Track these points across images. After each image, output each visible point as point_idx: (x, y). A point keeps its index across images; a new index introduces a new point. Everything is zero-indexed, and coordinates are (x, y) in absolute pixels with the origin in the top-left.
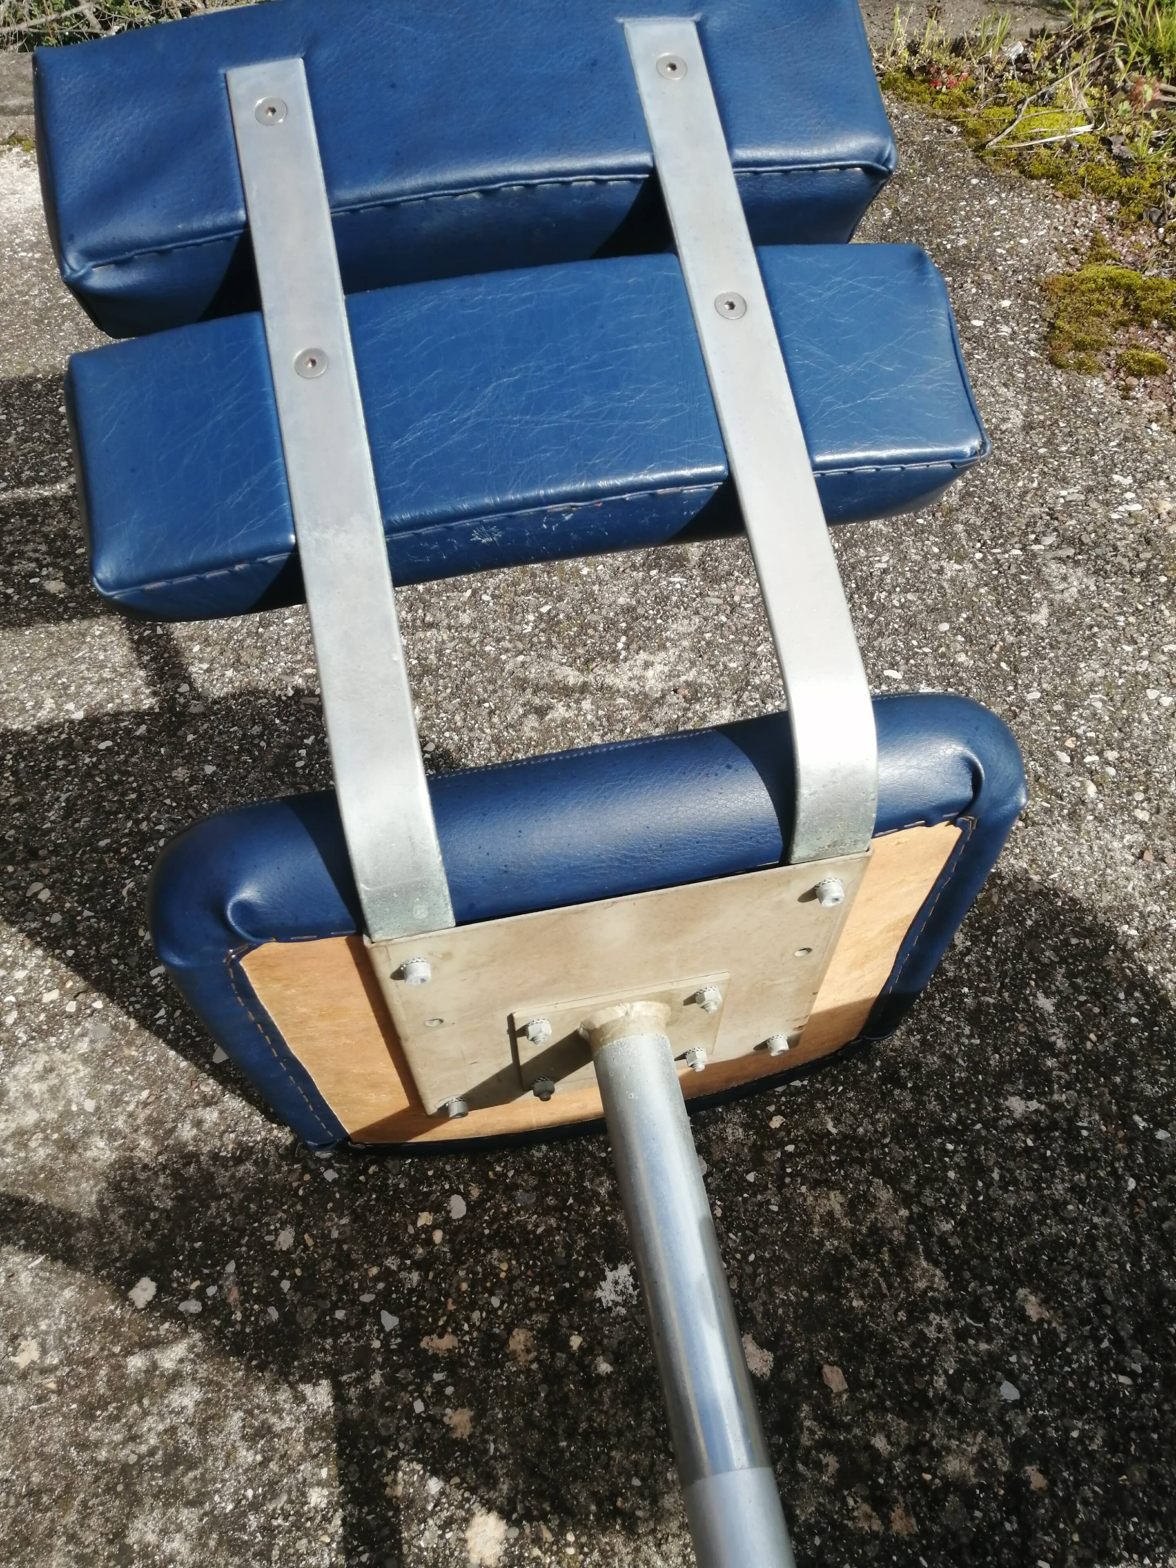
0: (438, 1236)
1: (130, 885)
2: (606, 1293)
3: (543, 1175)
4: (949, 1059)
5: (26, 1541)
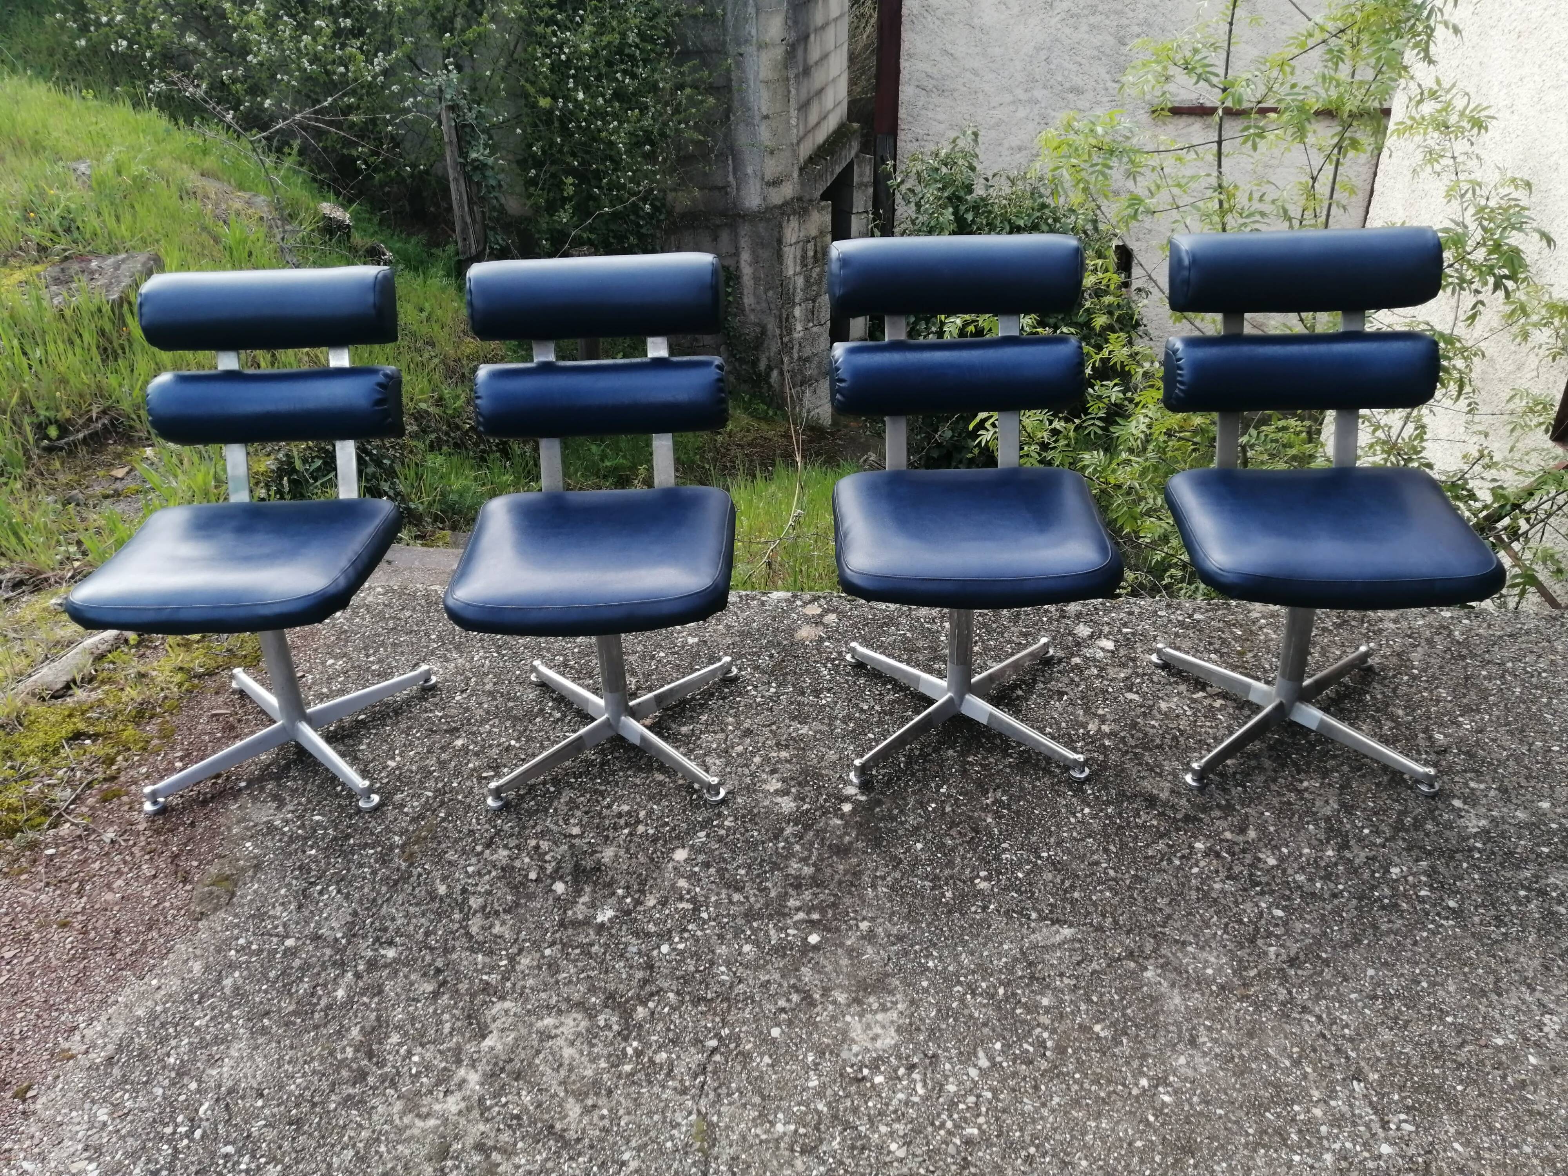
0: (677, 939)
1: (835, 1144)
2: (610, 913)
3: (622, 955)
4: (406, 977)
5: (854, 874)
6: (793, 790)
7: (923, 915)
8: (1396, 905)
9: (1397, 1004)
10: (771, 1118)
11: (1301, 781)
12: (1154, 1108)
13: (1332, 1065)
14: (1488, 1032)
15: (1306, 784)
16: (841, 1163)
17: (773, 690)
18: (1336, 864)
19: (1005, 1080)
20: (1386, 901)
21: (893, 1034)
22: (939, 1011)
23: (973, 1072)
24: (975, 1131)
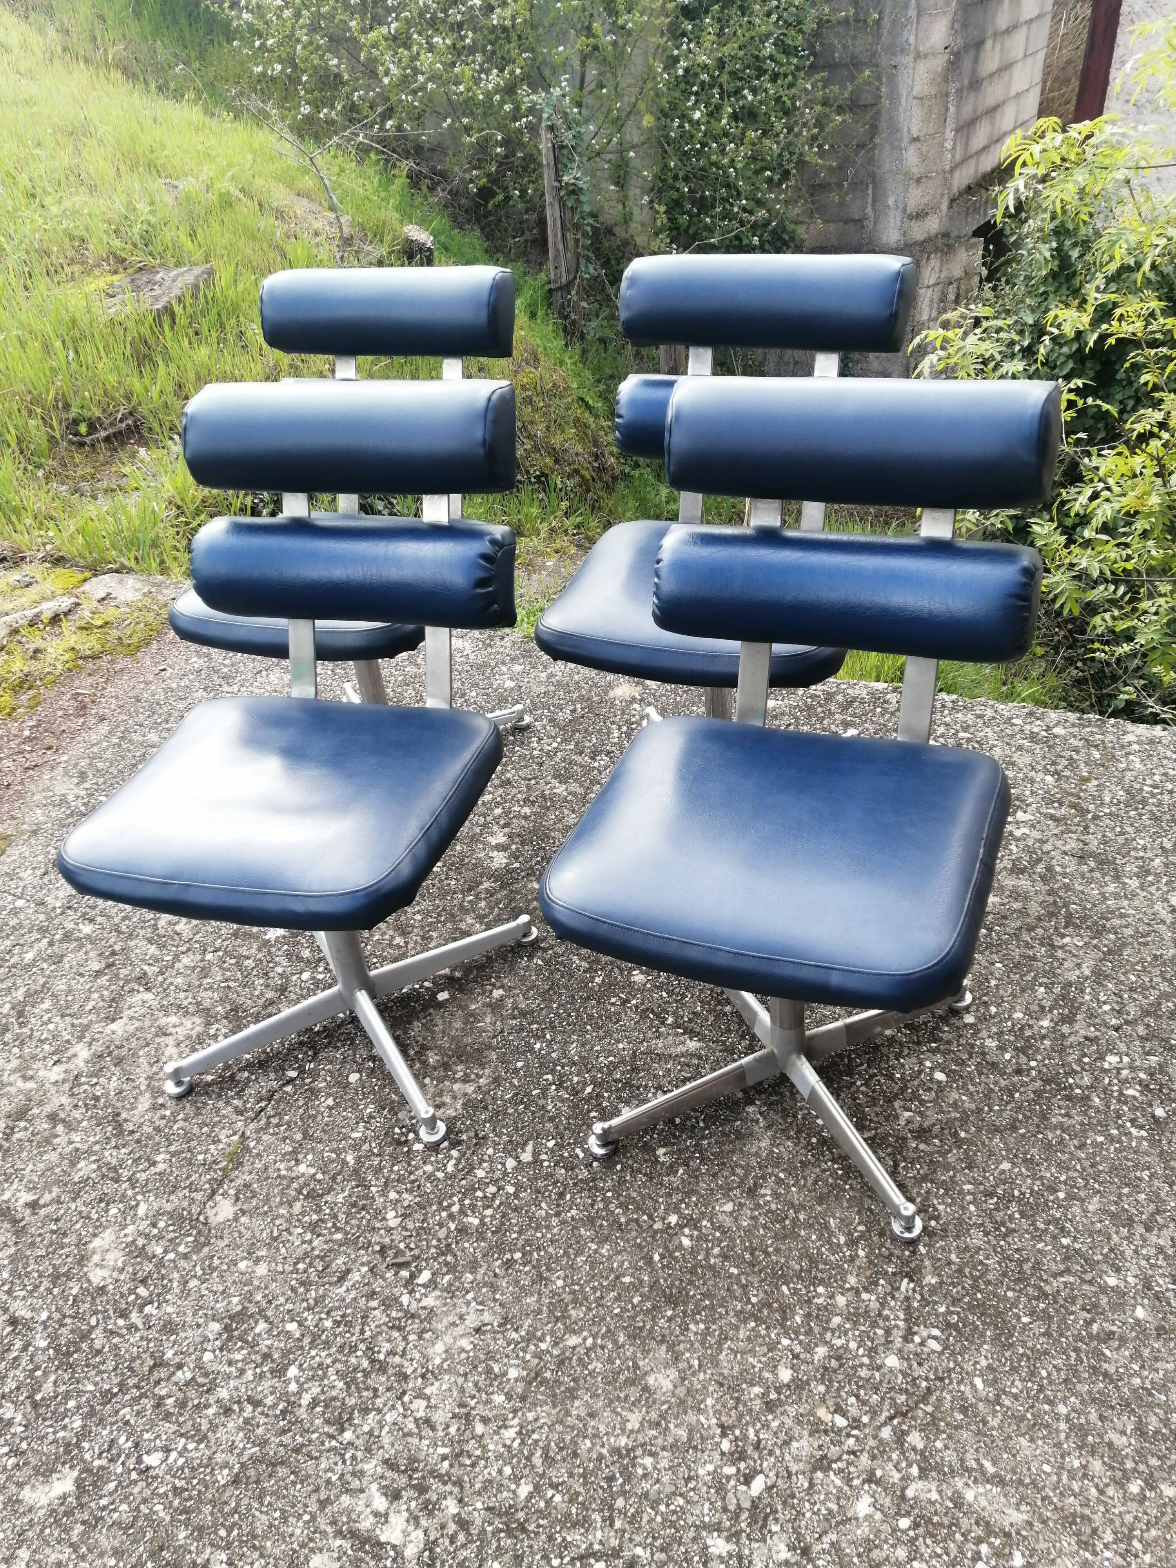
6: (513, 847)
7: (560, 995)
8: (1088, 1098)
9: (1014, 1208)
10: (300, 1157)
11: (1063, 936)
12: (666, 1248)
13: (891, 1254)
14: (1104, 1267)
15: (1067, 940)
16: (335, 1217)
17: (555, 745)
18: (1043, 1037)
19: (536, 1179)
20: (1078, 1091)
21: (459, 1106)
22: (517, 1094)
23: (511, 1163)
24: (476, 1221)
